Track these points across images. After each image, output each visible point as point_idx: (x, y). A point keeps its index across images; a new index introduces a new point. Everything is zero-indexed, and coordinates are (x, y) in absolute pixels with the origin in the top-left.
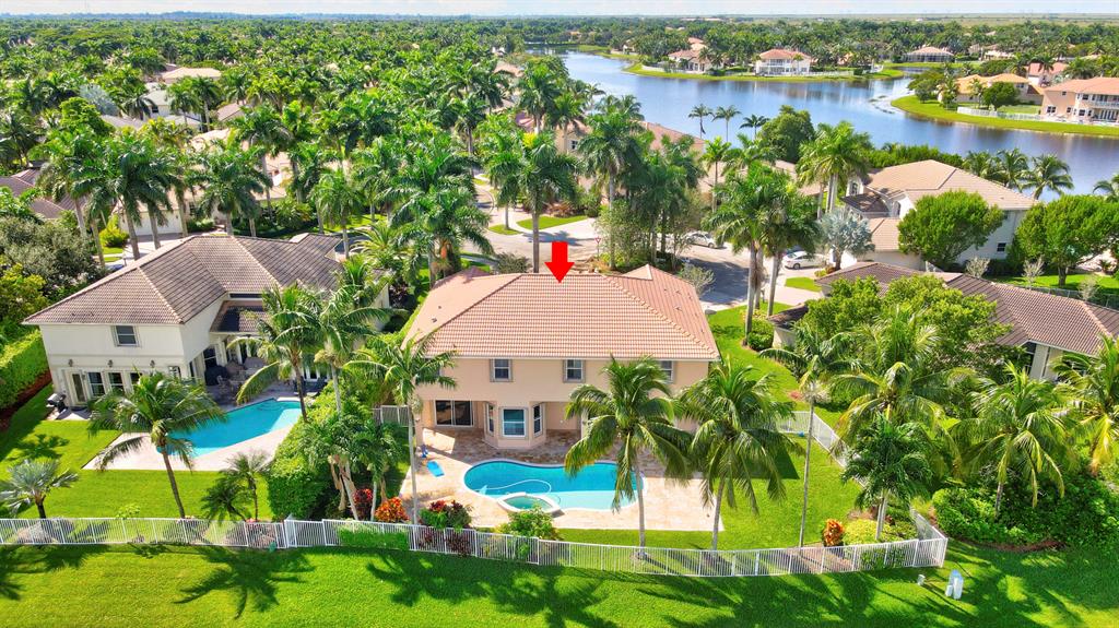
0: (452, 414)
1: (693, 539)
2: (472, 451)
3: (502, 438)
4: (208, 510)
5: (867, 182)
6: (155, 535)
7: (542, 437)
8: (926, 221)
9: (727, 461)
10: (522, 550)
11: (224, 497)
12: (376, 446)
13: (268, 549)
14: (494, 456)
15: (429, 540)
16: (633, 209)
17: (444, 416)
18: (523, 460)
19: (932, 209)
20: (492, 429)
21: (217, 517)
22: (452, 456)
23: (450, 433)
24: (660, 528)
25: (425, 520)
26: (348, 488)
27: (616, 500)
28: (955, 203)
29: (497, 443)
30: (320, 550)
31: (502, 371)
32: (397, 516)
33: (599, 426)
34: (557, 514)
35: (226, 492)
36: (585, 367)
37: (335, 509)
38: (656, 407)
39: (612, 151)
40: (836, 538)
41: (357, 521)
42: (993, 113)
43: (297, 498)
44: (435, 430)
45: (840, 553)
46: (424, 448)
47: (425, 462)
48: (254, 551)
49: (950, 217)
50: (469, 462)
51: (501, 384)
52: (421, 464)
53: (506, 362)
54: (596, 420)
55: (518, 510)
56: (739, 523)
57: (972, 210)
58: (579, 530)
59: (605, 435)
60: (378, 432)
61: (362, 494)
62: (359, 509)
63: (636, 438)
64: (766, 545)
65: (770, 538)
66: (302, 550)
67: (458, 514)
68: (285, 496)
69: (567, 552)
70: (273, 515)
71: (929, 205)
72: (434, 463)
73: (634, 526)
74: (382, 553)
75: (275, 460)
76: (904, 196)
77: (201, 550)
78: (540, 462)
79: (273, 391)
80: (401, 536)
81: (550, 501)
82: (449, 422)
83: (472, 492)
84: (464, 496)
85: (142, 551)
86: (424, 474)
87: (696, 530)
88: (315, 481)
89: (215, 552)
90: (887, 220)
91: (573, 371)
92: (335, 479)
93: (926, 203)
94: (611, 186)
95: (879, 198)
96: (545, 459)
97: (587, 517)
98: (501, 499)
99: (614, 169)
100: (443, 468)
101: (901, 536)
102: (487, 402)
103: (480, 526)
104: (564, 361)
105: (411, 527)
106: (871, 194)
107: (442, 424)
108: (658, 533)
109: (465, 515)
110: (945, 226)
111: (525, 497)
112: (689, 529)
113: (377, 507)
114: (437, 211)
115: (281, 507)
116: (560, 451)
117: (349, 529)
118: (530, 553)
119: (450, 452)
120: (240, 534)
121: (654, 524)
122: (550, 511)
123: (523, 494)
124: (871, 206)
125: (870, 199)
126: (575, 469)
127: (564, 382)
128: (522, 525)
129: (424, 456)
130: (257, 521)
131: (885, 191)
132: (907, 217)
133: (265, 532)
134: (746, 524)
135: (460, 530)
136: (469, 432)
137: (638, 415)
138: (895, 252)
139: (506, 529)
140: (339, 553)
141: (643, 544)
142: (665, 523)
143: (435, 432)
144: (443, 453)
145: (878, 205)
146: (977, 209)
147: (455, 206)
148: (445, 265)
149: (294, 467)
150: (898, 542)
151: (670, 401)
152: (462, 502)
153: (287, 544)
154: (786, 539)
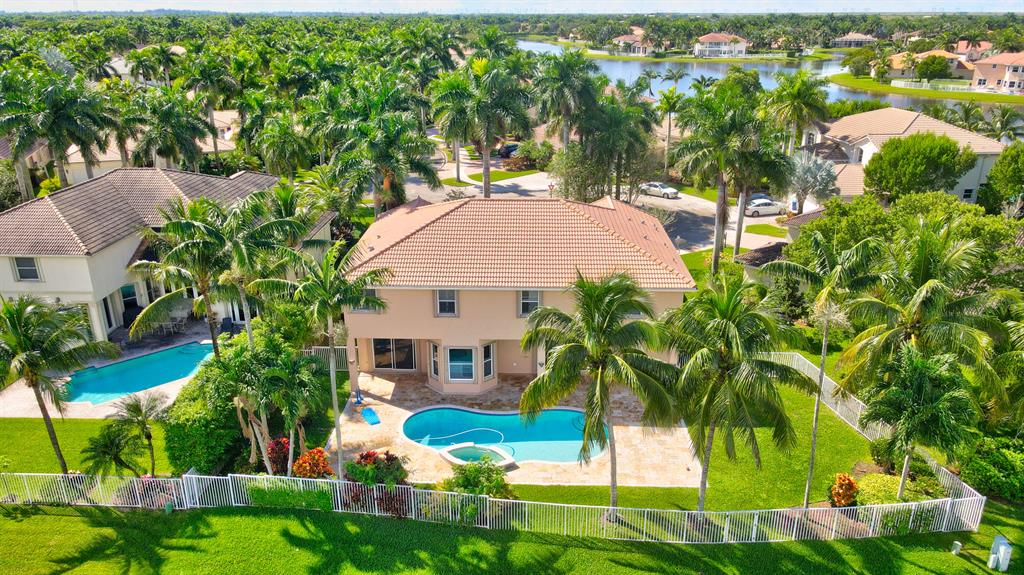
0: (392, 356)
1: (673, 497)
2: (414, 396)
3: (448, 382)
4: (91, 463)
5: (824, 131)
6: (29, 494)
7: (493, 382)
8: (894, 164)
9: (724, 400)
10: (469, 510)
11: (109, 448)
12: (291, 385)
13: (164, 511)
14: (438, 402)
15: (356, 499)
16: (588, 152)
17: (383, 359)
18: (472, 405)
19: (901, 151)
20: (436, 372)
21: (101, 472)
22: (391, 402)
23: (390, 378)
24: (633, 483)
25: (351, 474)
26: (259, 435)
27: (584, 450)
28: (926, 143)
29: (442, 387)
30: (226, 511)
31: (447, 304)
32: (320, 470)
33: (564, 356)
34: (511, 467)
35: (112, 442)
36: (542, 297)
37: (246, 462)
38: (635, 333)
39: (566, 91)
40: (847, 497)
41: (271, 476)
42: (925, 84)
43: (199, 450)
44: (373, 374)
45: (854, 515)
46: (359, 393)
47: (359, 409)
48: (147, 512)
49: (920, 157)
50: (409, 408)
51: (447, 320)
52: (356, 411)
53: (451, 293)
54: (559, 349)
55: (463, 463)
56: (725, 478)
57: (944, 151)
58: (537, 486)
59: (571, 369)
60: (294, 368)
61: (278, 443)
62: (273, 461)
63: (610, 373)
64: (761, 504)
65: (764, 496)
66: (206, 511)
67: (391, 467)
68: (184, 445)
69: (523, 514)
70: (172, 469)
71: (897, 148)
72: (370, 410)
73: (604, 480)
74: (300, 515)
75: (174, 404)
76: (867, 141)
77: (83, 512)
78: (491, 408)
79: (197, 333)
80: (322, 494)
81: (502, 453)
82: (389, 366)
83: (413, 442)
84: (402, 446)
85: (12, 512)
86: (358, 421)
87: (675, 486)
88: (222, 428)
89: (100, 514)
90: (849, 166)
91: (527, 303)
92: (243, 425)
93: (894, 145)
94: (565, 129)
95: (837, 145)
96: (496, 405)
97: (545, 471)
98: (444, 450)
99: (568, 109)
100: (380, 416)
101: (927, 493)
102: (429, 340)
103: (420, 482)
104: (517, 291)
105: (336, 482)
106: (829, 142)
107: (380, 369)
108: (631, 490)
109: (400, 468)
110: (916, 166)
111: (474, 447)
112: (668, 485)
113: (295, 459)
114: (379, 135)
115: (180, 459)
116: (513, 396)
117: (261, 486)
118: (479, 515)
119: (389, 397)
120: (131, 492)
121: (627, 480)
122: (502, 463)
123: (471, 444)
124: (830, 154)
125: (829, 147)
126: (533, 411)
127: (518, 317)
128: (468, 481)
129: (359, 402)
130: (153, 476)
131: (845, 138)
132: (873, 160)
133: (163, 490)
134: (733, 480)
135: (393, 487)
136: (410, 377)
137: (610, 344)
138: (860, 196)
139: (449, 486)
140: (248, 514)
141: (615, 504)
142: (638, 477)
143: (373, 376)
144: (380, 399)
145: (839, 152)
146: (948, 149)
147: (399, 133)
148: (388, 197)
149: (196, 411)
150: (927, 502)
151: (652, 323)
152: (397, 453)
153: (188, 505)
154: (785, 498)
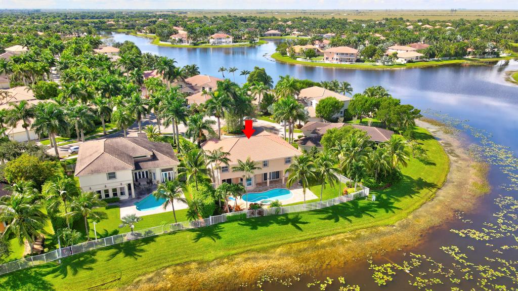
5: (298, 95)
6: (170, 230)
13: (206, 226)
15: (253, 213)
28: (331, 101)
30: (223, 223)
40: (346, 194)
42: (309, 60)
43: (212, 210)
45: (348, 197)
48: (202, 227)
55: (265, 203)
57: (336, 103)
66: (216, 224)
68: (209, 210)
71: (323, 102)
76: (313, 99)
77: (187, 230)
80: (244, 214)
85: (170, 234)
89: (192, 230)
90: (309, 107)
91: (265, 164)
98: (258, 202)
101: (360, 190)
109: (258, 206)
117: (230, 215)
128: (275, 205)
131: (305, 97)
132: (317, 105)
138: (315, 117)
141: (305, 203)
145: (304, 102)
153: (211, 224)
